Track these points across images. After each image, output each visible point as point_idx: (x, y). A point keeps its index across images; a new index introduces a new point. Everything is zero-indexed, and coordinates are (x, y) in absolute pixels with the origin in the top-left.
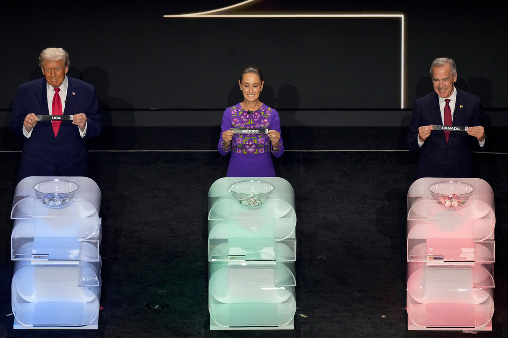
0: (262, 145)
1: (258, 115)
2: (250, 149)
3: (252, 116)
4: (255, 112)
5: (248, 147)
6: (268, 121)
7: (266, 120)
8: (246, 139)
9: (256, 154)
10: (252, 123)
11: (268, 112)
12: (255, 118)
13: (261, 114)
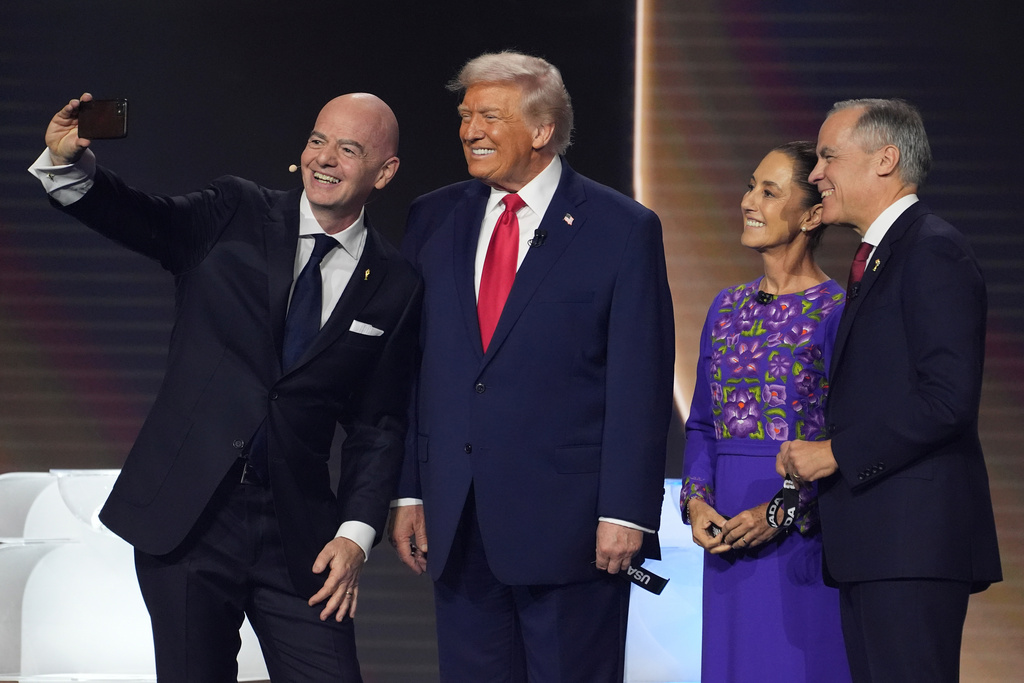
0: (780, 412)
1: (788, 310)
2: (741, 422)
3: (769, 310)
4: (784, 298)
5: (735, 414)
6: (812, 333)
7: (807, 329)
8: (731, 385)
9: (757, 440)
10: (760, 331)
11: (826, 305)
12: (774, 318)
13: (799, 308)
